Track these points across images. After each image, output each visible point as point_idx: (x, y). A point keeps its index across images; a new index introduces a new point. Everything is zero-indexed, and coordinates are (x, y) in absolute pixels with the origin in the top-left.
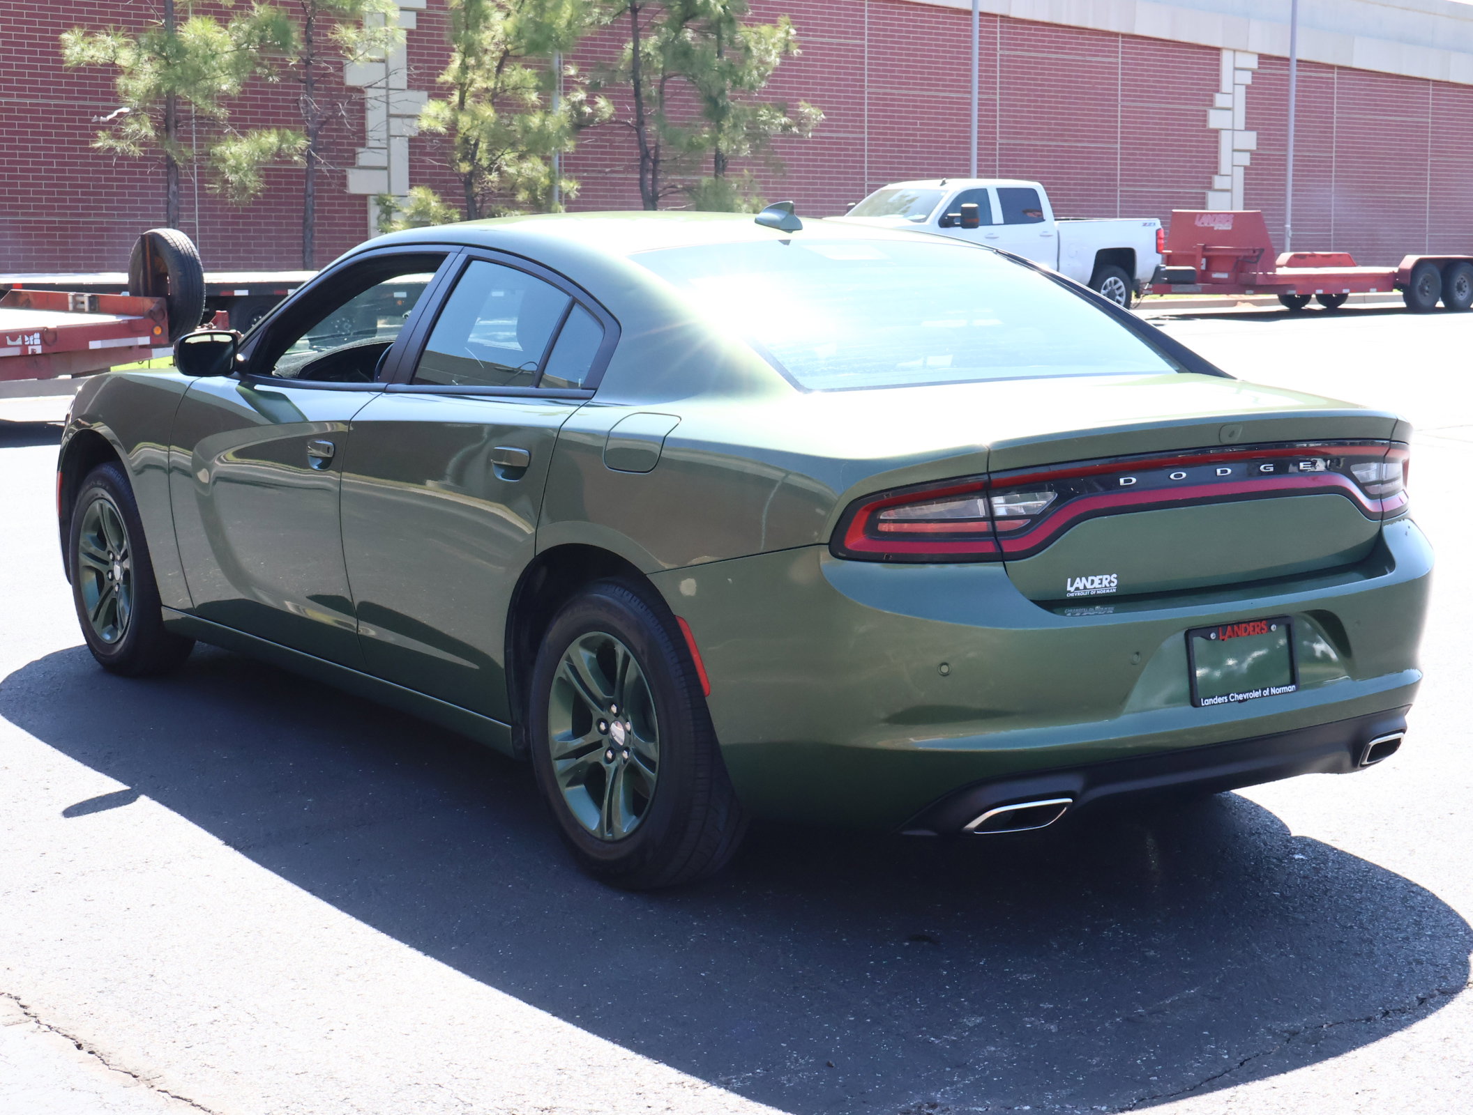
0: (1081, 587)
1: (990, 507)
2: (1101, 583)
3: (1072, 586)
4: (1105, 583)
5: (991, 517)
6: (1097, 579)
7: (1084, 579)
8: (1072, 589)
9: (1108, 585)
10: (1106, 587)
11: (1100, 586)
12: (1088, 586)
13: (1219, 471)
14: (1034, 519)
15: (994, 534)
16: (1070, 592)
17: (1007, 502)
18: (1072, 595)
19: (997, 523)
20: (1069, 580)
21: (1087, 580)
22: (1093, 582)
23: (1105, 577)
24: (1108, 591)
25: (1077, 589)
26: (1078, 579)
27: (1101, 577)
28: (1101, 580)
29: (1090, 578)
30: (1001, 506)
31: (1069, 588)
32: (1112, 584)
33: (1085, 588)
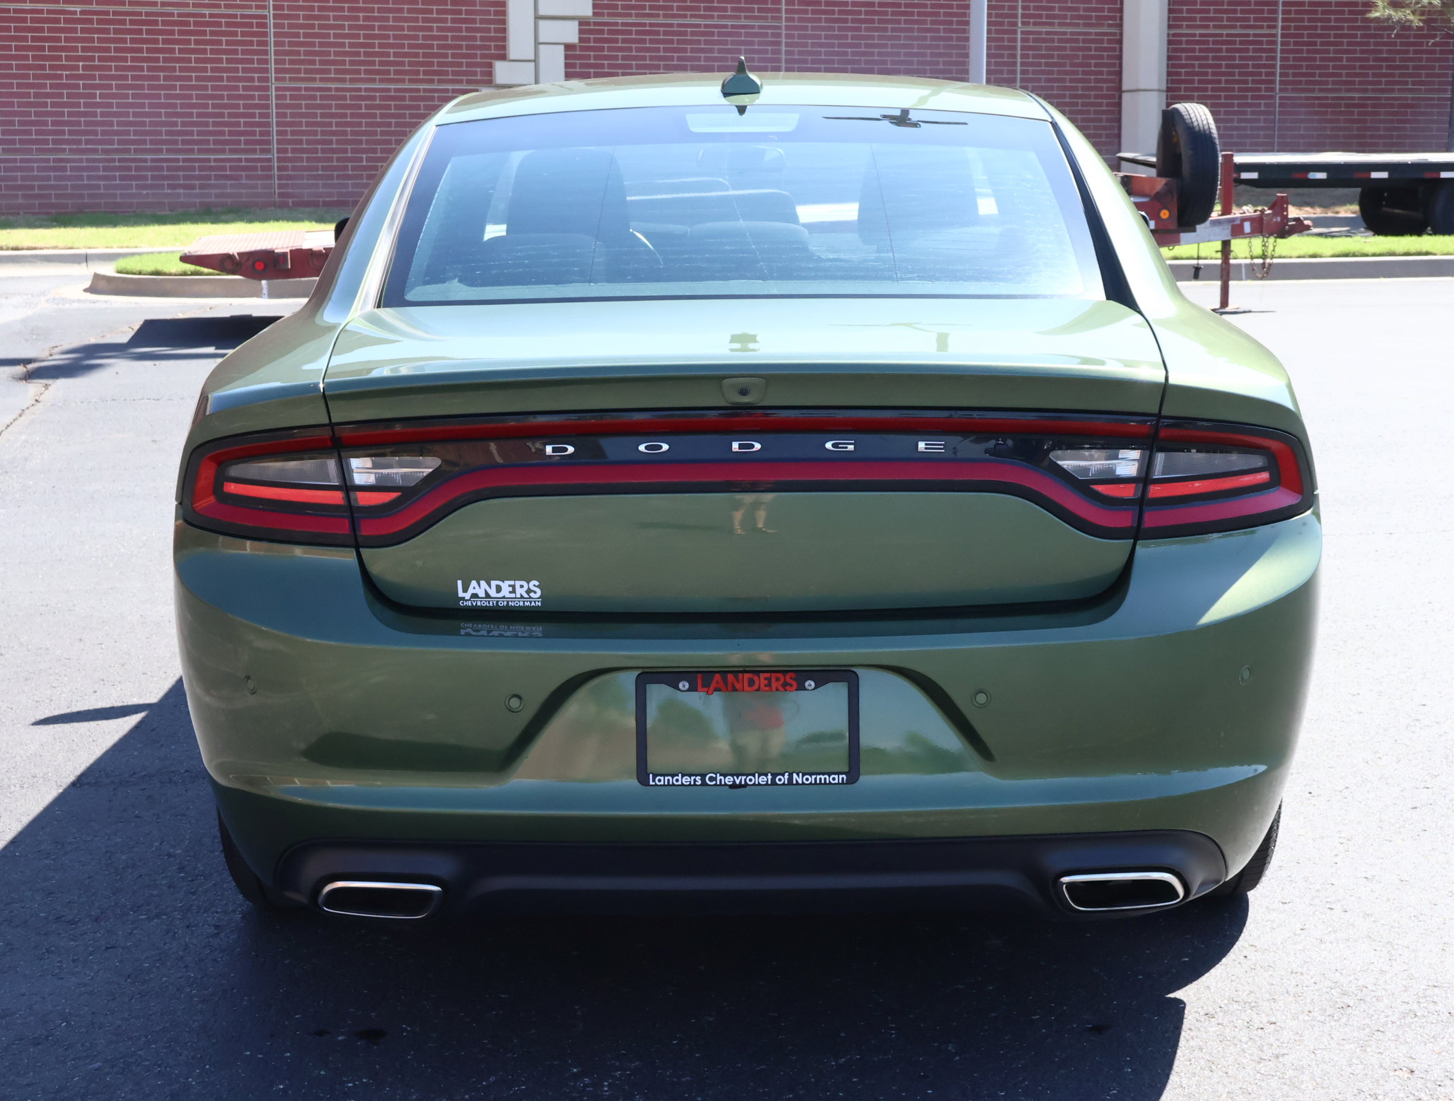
0: (482, 594)
1: (344, 472)
2: (514, 591)
3: (465, 590)
4: (520, 591)
5: (347, 487)
6: (506, 586)
7: (483, 583)
8: (467, 596)
9: (526, 595)
10: (522, 597)
11: (513, 595)
12: (493, 593)
13: (735, 446)
14: (409, 493)
15: (351, 510)
16: (463, 599)
17: (375, 466)
18: (469, 603)
19: (352, 495)
20: (460, 583)
21: (490, 586)
22: (499, 589)
23: (518, 583)
24: (527, 604)
25: (475, 596)
26: (474, 583)
27: (512, 583)
28: (513, 587)
29: (494, 583)
30: (362, 470)
31: (461, 594)
32: (532, 595)
33: (487, 595)
